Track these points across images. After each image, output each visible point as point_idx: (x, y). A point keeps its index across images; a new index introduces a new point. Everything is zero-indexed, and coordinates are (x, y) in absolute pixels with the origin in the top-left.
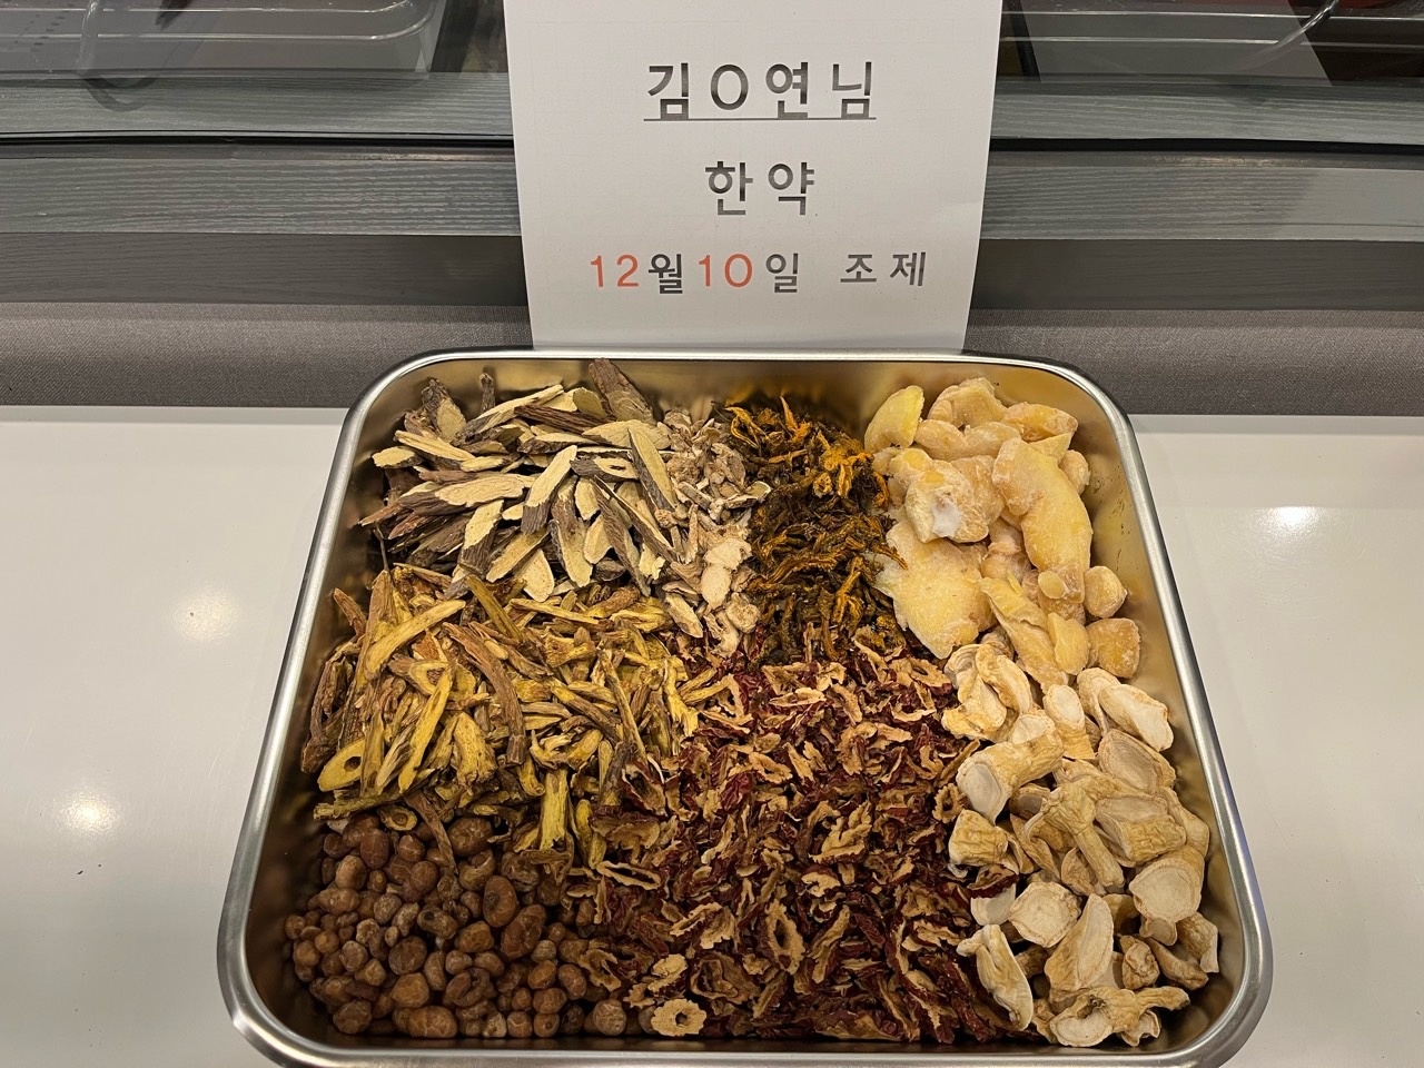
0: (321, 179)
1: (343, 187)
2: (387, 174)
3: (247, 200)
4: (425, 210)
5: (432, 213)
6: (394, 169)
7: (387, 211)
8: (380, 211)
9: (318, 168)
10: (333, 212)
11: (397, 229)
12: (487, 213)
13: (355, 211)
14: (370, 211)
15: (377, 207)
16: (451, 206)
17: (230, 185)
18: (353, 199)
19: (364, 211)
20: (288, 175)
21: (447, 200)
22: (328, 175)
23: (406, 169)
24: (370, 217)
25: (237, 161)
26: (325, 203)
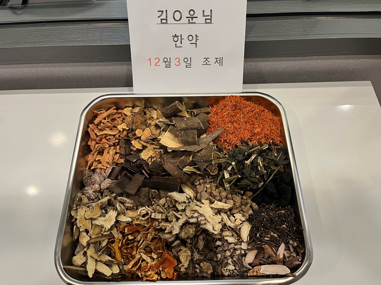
0: (68, 31)
1: (74, 33)
2: (85, 29)
3: (50, 38)
4: (94, 38)
5: (96, 39)
6: (86, 28)
7: (85, 39)
8: (83, 39)
9: (67, 28)
10: (71, 40)
11: (88, 44)
12: (110, 39)
13: (77, 39)
14: (81, 39)
15: (82, 38)
16: (101, 37)
17: (46, 34)
18: (76, 36)
19: (79, 39)
20: (60, 30)
21: (100, 36)
22: (70, 30)
24: (81, 41)
25: (47, 28)
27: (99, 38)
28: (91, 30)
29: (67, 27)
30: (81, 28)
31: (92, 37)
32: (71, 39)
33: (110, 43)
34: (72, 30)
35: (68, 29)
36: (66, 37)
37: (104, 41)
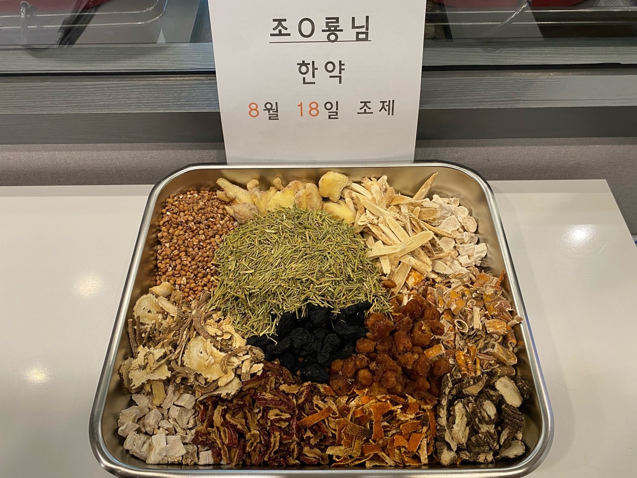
0: (84, 90)
1: (94, 93)
3: (52, 100)
4: (127, 102)
5: (129, 103)
7: (111, 103)
8: (108, 103)
9: (84, 85)
10: (87, 104)
11: (114, 110)
12: (154, 103)
13: (97, 103)
14: (104, 103)
15: (107, 101)
16: (139, 100)
17: (46, 93)
18: (97, 98)
19: (101, 103)
20: (70, 89)
21: (137, 98)
22: (88, 88)
23: (121, 85)
24: (104, 106)
26: (85, 100)
27: (135, 102)
28: (123, 88)
29: (83, 83)
30: (106, 86)
31: (123, 100)
32: (88, 102)
33: (153, 110)
34: (90, 88)
35: (85, 87)
36: (78, 99)
37: (143, 107)
